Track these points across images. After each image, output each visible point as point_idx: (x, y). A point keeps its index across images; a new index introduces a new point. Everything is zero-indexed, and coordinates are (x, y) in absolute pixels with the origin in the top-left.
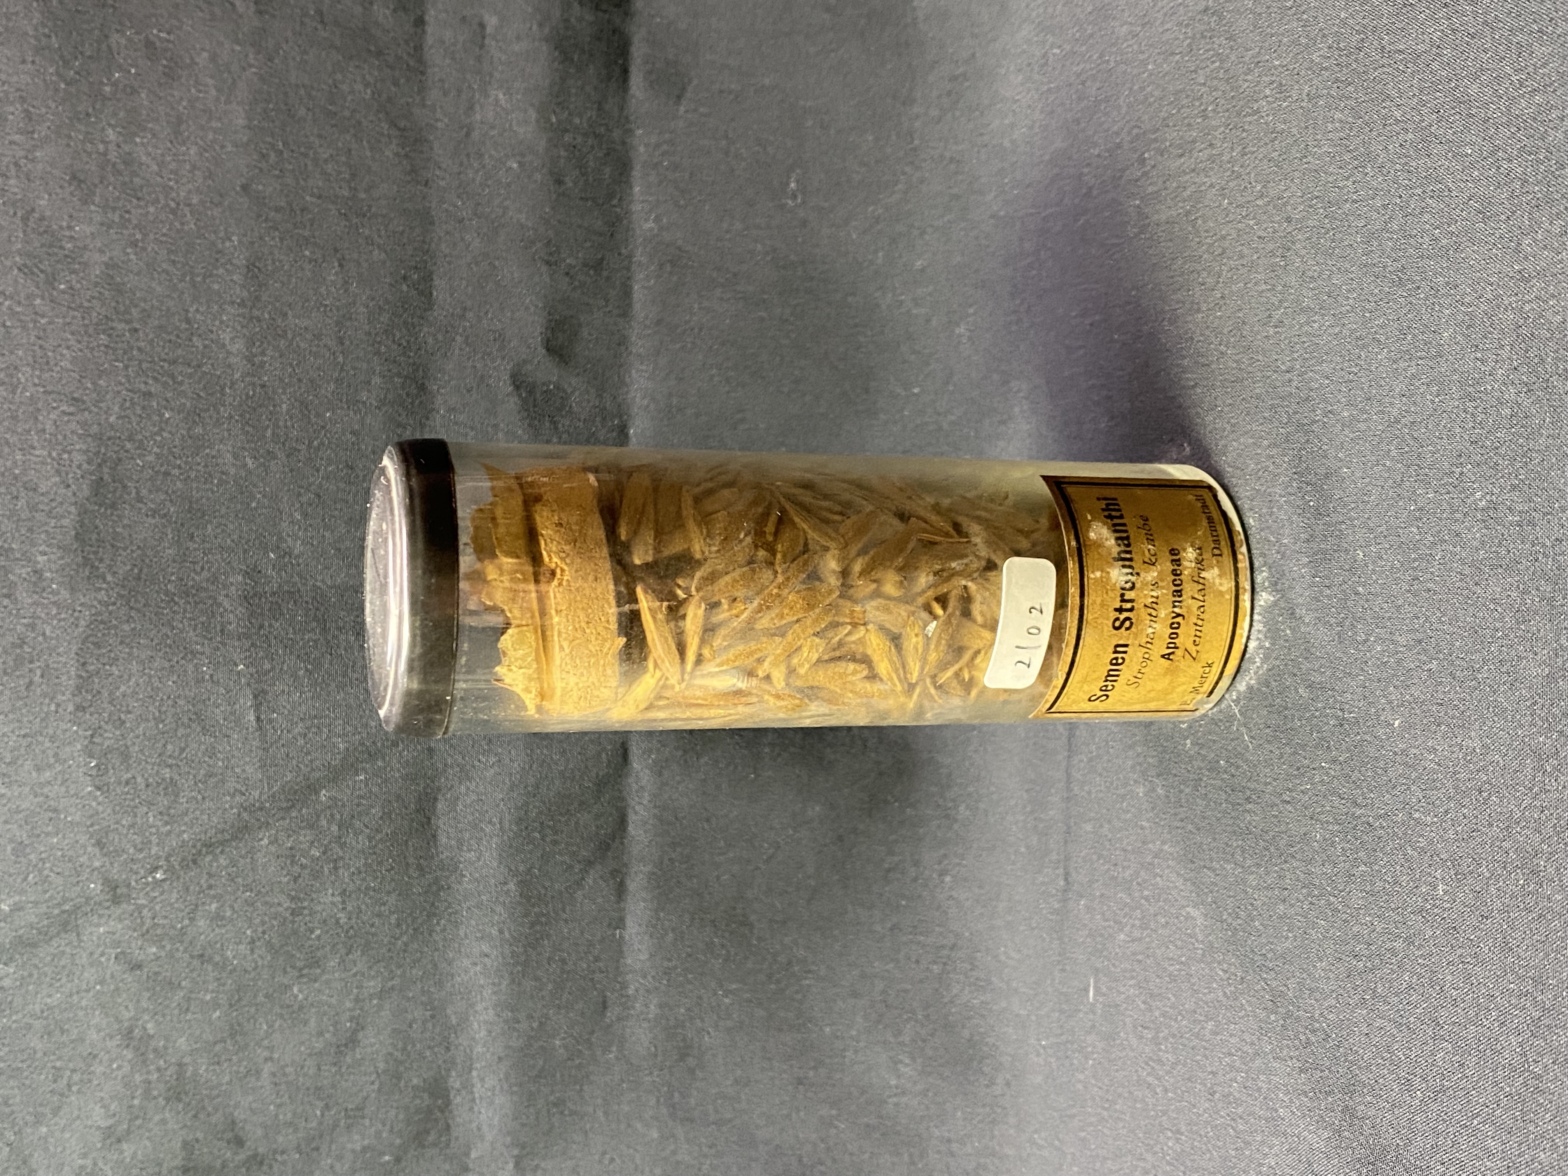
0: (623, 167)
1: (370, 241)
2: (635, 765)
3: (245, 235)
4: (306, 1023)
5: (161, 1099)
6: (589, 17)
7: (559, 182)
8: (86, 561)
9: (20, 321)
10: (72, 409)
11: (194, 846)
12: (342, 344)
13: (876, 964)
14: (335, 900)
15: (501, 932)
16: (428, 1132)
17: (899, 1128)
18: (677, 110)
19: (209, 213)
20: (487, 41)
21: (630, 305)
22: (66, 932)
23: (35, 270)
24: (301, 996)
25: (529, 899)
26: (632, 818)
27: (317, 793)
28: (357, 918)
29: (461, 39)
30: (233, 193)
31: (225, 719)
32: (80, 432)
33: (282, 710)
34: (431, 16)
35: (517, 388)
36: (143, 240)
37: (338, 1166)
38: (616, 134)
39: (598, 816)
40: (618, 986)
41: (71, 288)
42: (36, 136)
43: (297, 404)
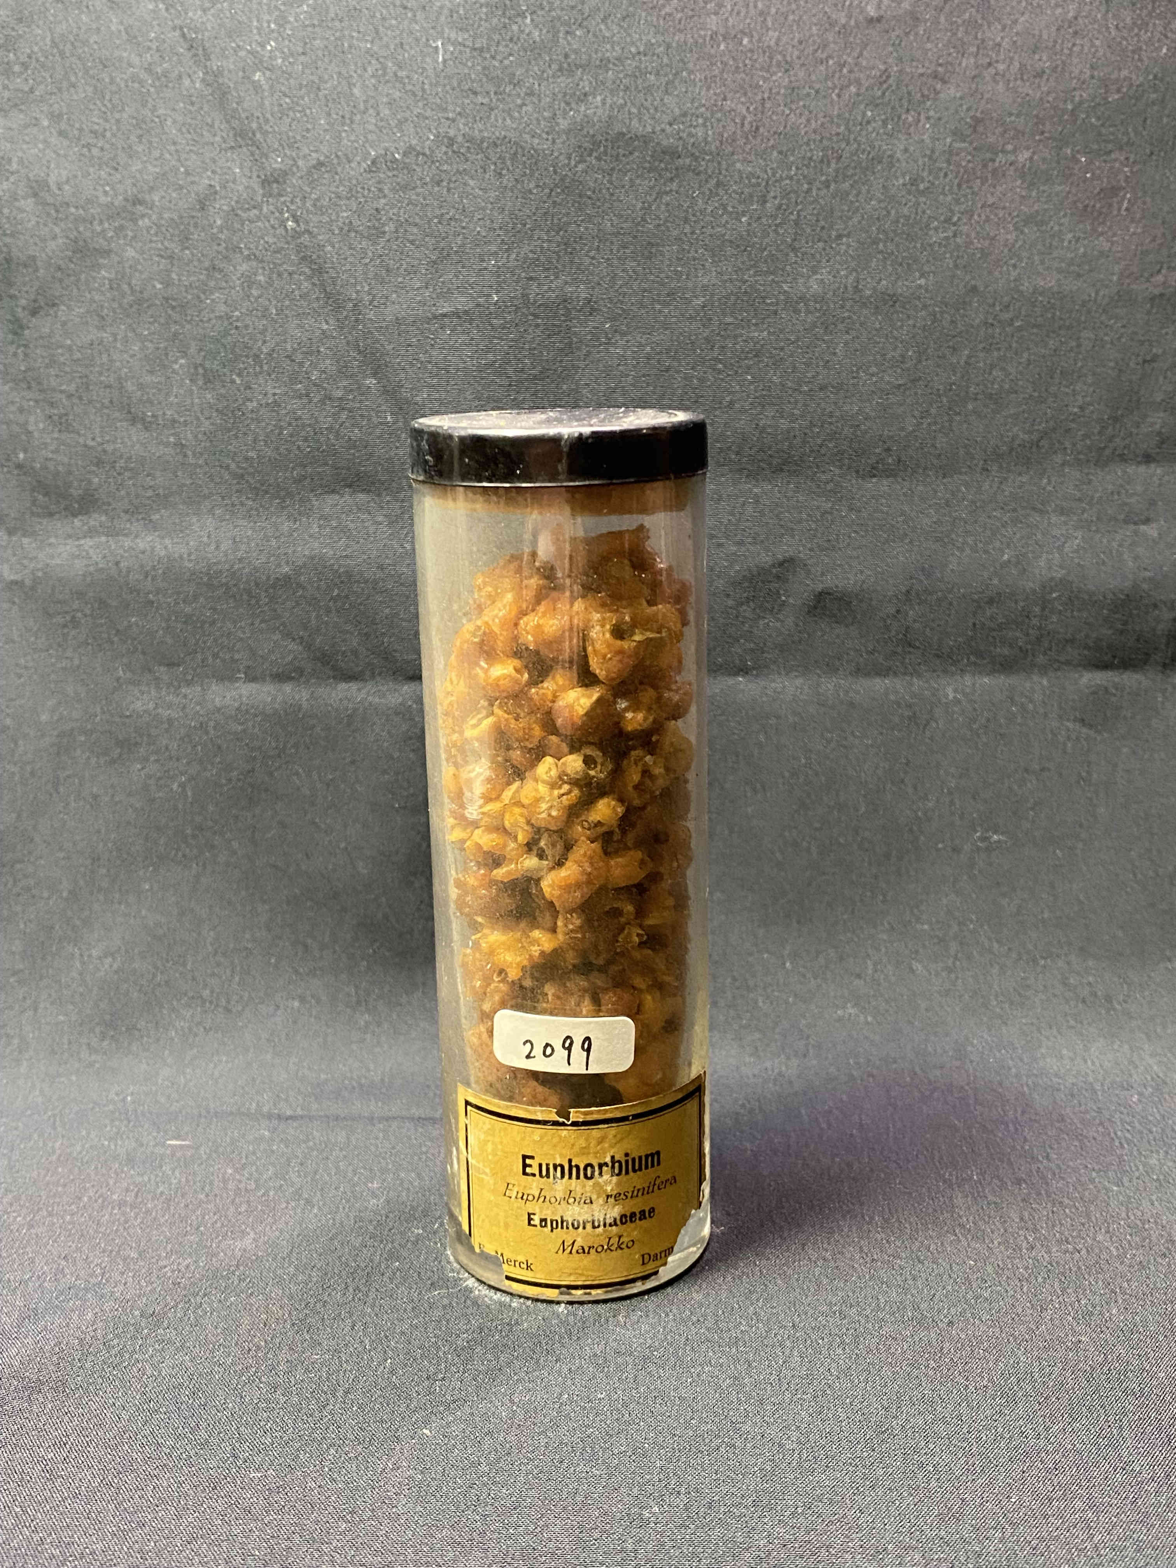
0: (1006, 666)
1: (926, 413)
2: (406, 687)
3: (927, 291)
4: (151, 372)
5: (75, 233)
6: (1161, 627)
7: (991, 601)
8: (596, 144)
9: (834, 72)
10: (747, 127)
11: (319, 257)
12: (821, 389)
13: (212, 933)
14: (269, 396)
15: (240, 560)
16: (46, 494)
17: (49, 958)
18: (1068, 720)
19: (948, 256)
20: (1132, 527)
21: (867, 675)
22: (235, 135)
23: (885, 86)
24: (176, 367)
25: (274, 586)
26: (354, 686)
27: (375, 375)
28: (252, 419)
29: (1133, 500)
30: (968, 278)
31: (443, 283)
32: (725, 135)
33: (454, 338)
34: (1157, 470)
35: (781, 564)
36: (918, 190)
37: (13, 408)
38: (1041, 659)
39: (355, 653)
40: (190, 677)
41: (868, 122)
42: (1019, 82)
43: (758, 346)
